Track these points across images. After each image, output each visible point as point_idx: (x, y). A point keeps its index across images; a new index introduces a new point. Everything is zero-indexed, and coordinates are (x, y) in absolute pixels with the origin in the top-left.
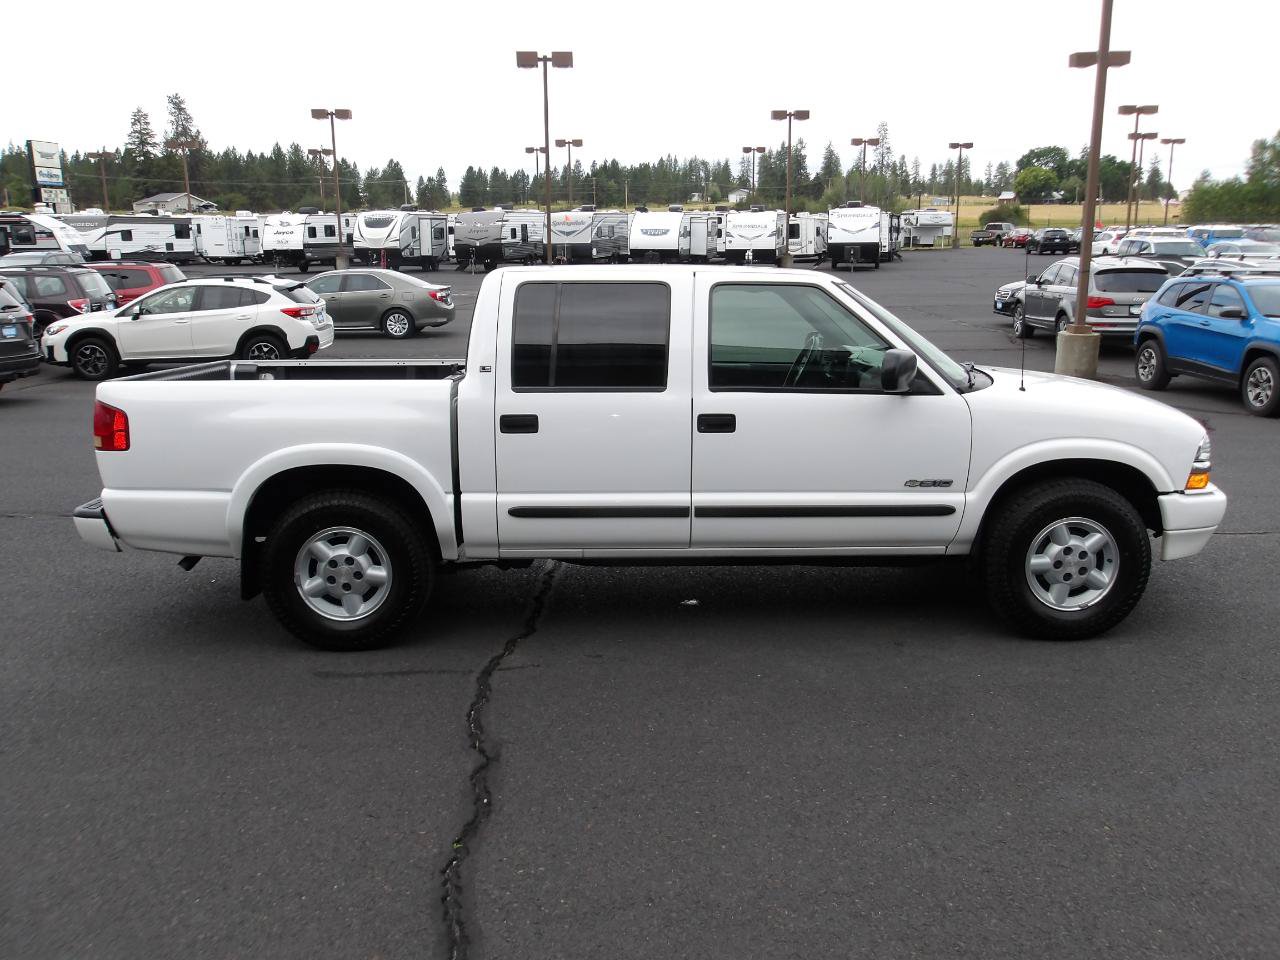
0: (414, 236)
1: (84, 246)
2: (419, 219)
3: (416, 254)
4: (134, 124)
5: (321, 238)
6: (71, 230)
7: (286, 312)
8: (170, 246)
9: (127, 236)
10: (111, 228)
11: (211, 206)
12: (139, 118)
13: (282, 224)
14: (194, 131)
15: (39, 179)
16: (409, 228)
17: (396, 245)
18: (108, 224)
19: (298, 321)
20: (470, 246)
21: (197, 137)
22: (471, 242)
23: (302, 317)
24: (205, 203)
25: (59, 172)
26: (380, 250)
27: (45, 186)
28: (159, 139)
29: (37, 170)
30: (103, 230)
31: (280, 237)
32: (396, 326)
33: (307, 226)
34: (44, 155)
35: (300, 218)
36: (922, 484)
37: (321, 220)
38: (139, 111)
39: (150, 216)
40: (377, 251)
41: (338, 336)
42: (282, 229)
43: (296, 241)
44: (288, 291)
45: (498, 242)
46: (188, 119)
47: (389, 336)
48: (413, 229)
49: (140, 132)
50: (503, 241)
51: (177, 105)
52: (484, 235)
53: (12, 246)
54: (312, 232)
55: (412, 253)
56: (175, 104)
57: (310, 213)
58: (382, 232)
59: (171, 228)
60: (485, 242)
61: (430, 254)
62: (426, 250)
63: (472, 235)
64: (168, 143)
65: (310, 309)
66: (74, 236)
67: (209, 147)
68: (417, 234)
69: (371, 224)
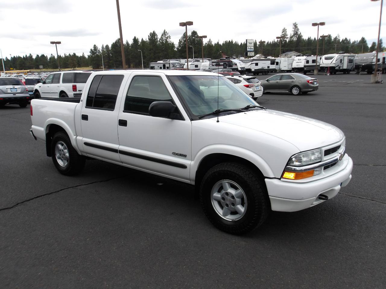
0: (341, 62)
1: (244, 67)
2: (344, 57)
3: (341, 68)
4: (282, 32)
5: (311, 64)
6: (242, 63)
7: (245, 86)
8: (268, 67)
9: (257, 64)
10: (253, 62)
11: (301, 55)
12: (284, 30)
13: (299, 60)
14: (299, 33)
15: (248, 50)
16: (339, 60)
17: (334, 65)
18: (252, 61)
19: (248, 89)
20: (360, 65)
21: (300, 35)
22: (361, 64)
23: (250, 87)
24: (299, 54)
25: (253, 48)
26: (328, 67)
27: (249, 52)
28: (289, 36)
29: (248, 47)
30: (251, 63)
31: (297, 64)
32: (295, 91)
33: (306, 60)
34: (250, 43)
35: (305, 57)
36: (177, 154)
37: (312, 58)
38: (284, 29)
39: (264, 58)
40: (327, 67)
41: (264, 93)
42: (298, 61)
43: (302, 64)
44: (248, 80)
45: (371, 64)
46: (298, 30)
47: (292, 94)
48: (341, 60)
49: (284, 35)
50: (373, 63)
51: (295, 26)
52: (366, 61)
53: (227, 68)
54: (308, 62)
55: (339, 68)
56: (295, 25)
57: (308, 56)
58: (330, 61)
59: (269, 62)
60: (366, 64)
61: (346, 68)
62: (345, 67)
63: (363, 61)
64: (291, 37)
65: (253, 85)
66: (242, 65)
67: (303, 37)
68: (342, 62)
69: (326, 59)
